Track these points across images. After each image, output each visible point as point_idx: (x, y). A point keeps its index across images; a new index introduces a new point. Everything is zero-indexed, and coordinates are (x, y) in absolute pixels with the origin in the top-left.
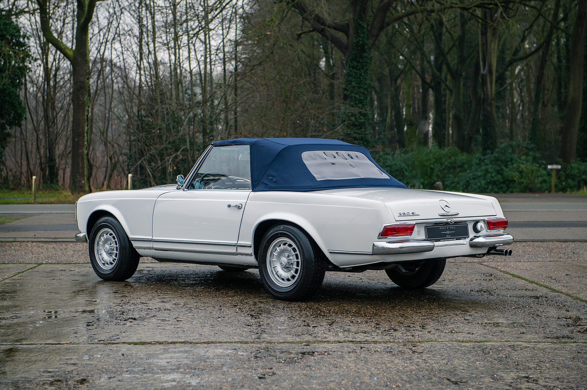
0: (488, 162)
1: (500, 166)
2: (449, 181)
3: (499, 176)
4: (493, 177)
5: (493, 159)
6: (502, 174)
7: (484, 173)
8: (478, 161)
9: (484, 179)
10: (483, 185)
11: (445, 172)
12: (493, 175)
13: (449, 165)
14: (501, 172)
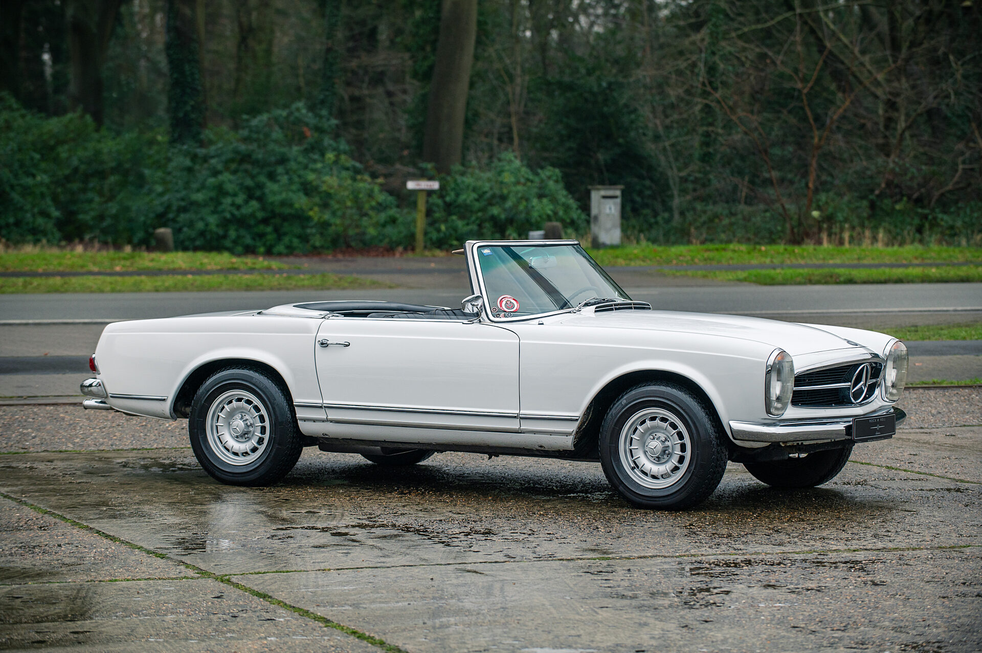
0: (220, 167)
1: (253, 177)
2: (92, 214)
3: (254, 204)
4: (239, 207)
5: (230, 155)
6: (260, 199)
7: (213, 194)
8: (188, 162)
9: (214, 212)
10: (213, 228)
11: (75, 186)
12: (240, 200)
13: (83, 167)
14: (258, 193)
